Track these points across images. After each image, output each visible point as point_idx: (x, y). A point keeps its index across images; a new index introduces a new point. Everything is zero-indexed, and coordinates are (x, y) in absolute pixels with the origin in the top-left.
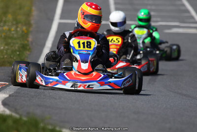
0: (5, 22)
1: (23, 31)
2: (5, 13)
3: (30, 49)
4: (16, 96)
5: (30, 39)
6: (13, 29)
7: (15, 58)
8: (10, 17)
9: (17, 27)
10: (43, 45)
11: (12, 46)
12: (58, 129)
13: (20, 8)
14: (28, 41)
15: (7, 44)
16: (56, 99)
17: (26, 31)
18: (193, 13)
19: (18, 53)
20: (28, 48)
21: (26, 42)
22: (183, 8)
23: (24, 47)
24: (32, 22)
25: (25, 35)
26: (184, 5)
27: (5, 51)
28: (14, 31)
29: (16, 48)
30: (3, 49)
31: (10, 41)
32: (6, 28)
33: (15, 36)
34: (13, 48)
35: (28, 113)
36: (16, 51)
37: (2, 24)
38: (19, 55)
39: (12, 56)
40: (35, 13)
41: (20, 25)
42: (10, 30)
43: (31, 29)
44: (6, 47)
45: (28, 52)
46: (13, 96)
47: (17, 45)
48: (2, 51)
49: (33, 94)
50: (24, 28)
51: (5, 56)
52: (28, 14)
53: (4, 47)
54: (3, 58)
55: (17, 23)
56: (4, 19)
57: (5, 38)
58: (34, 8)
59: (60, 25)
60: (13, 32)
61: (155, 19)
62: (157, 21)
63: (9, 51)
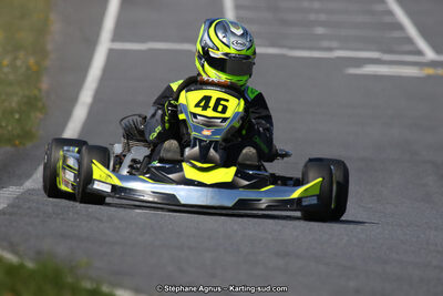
1: (28, 68)
3: (44, 107)
4: (11, 214)
5: (45, 85)
6: (6, 62)
7: (10, 128)
9: (16, 58)
10: (74, 100)
11: (4, 101)
12: (105, 289)
14: (40, 90)
16: (101, 221)
17: (34, 68)
18: (412, 31)
19: (17, 116)
20: (40, 104)
21: (36, 92)
22: (387, 19)
23: (31, 103)
24: (49, 47)
25: (33, 77)
26: (390, 13)
28: (8, 66)
29: (14, 105)
33: (11, 77)
34: (6, 104)
35: (39, 253)
36: (12, 112)
38: (19, 120)
39: (3, 124)
40: (56, 26)
41: (21, 54)
43: (46, 63)
45: (39, 115)
46: (4, 214)
47: (15, 99)
49: (50, 209)
50: (32, 61)
52: (42, 30)
58: (53, 16)
59: (111, 53)
60: (6, 70)
61: (325, 44)
62: (330, 49)
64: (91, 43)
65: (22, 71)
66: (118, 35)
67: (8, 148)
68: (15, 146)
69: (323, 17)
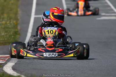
0: (3, 19)
1: (14, 24)
2: (3, 13)
3: (19, 34)
5: (19, 28)
6: (8, 22)
8: (5, 15)
9: (10, 21)
11: (9, 33)
13: (11, 10)
14: (18, 29)
15: (6, 32)
17: (16, 24)
18: (113, 7)
19: (13, 37)
20: (18, 33)
23: (16, 33)
24: (19, 18)
25: (15, 26)
26: (106, 3)
27: (5, 36)
28: (9, 23)
29: (12, 34)
30: (4, 35)
31: (7, 30)
32: (4, 22)
33: (10, 26)
34: (10, 34)
37: (1, 20)
39: (10, 39)
40: (20, 12)
41: (12, 20)
42: (6, 23)
43: (18, 22)
44: (6, 34)
45: (18, 36)
47: (12, 32)
48: (3, 36)
50: (15, 22)
51: (6, 39)
52: (16, 14)
53: (4, 34)
54: (5, 40)
55: (10, 19)
56: (2, 17)
57: (5, 28)
58: (19, 10)
60: (8, 25)
63: (8, 36)
64: (30, 16)
65: (13, 25)
66: (36, 14)
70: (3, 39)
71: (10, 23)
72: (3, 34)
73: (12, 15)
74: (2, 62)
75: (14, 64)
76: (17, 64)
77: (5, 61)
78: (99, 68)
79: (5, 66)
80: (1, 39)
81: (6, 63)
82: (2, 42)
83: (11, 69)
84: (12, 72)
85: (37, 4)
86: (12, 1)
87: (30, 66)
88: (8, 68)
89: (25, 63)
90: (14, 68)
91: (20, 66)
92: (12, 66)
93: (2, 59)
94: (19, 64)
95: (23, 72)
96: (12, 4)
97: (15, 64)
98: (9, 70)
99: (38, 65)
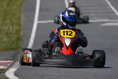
0: (5, 24)
1: (17, 29)
2: (5, 19)
5: (22, 33)
8: (8, 21)
9: (13, 27)
10: (29, 37)
15: (8, 38)
18: (117, 13)
19: (15, 43)
20: (21, 39)
21: (19, 36)
22: (110, 10)
23: (19, 39)
24: (22, 23)
25: (18, 32)
27: (7, 42)
31: (9, 35)
32: (6, 28)
33: (13, 32)
34: (12, 40)
37: (4, 26)
39: (12, 45)
40: (23, 18)
42: (9, 29)
43: (21, 28)
44: (8, 39)
45: (20, 42)
47: (14, 38)
48: (6, 42)
50: (17, 27)
51: (8, 45)
52: (19, 19)
54: (7, 46)
55: (13, 24)
56: (5, 22)
57: (7, 34)
58: (22, 15)
59: (38, 24)
61: (94, 18)
62: (95, 19)
63: (10, 42)
64: (33, 22)
65: (15, 30)
66: (39, 19)
67: (14, 51)
68: (16, 50)
69: (93, 11)
70: (6, 45)
71: (12, 29)
72: (5, 40)
73: (15, 21)
74: (4, 67)
75: (16, 69)
76: (19, 70)
77: (7, 67)
78: (103, 74)
79: (7, 71)
80: (4, 45)
81: (8, 69)
82: (4, 48)
83: (13, 74)
84: (14, 77)
85: (40, 10)
86: (15, 7)
87: (33, 72)
88: (10, 73)
89: (27, 69)
90: (16, 74)
91: (23, 72)
92: (14, 72)
93: (4, 65)
94: (21, 69)
95: (25, 78)
96: (15, 9)
97: (18, 69)
98: (11, 75)
99: (41, 71)
